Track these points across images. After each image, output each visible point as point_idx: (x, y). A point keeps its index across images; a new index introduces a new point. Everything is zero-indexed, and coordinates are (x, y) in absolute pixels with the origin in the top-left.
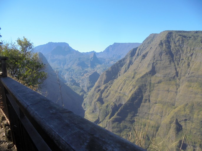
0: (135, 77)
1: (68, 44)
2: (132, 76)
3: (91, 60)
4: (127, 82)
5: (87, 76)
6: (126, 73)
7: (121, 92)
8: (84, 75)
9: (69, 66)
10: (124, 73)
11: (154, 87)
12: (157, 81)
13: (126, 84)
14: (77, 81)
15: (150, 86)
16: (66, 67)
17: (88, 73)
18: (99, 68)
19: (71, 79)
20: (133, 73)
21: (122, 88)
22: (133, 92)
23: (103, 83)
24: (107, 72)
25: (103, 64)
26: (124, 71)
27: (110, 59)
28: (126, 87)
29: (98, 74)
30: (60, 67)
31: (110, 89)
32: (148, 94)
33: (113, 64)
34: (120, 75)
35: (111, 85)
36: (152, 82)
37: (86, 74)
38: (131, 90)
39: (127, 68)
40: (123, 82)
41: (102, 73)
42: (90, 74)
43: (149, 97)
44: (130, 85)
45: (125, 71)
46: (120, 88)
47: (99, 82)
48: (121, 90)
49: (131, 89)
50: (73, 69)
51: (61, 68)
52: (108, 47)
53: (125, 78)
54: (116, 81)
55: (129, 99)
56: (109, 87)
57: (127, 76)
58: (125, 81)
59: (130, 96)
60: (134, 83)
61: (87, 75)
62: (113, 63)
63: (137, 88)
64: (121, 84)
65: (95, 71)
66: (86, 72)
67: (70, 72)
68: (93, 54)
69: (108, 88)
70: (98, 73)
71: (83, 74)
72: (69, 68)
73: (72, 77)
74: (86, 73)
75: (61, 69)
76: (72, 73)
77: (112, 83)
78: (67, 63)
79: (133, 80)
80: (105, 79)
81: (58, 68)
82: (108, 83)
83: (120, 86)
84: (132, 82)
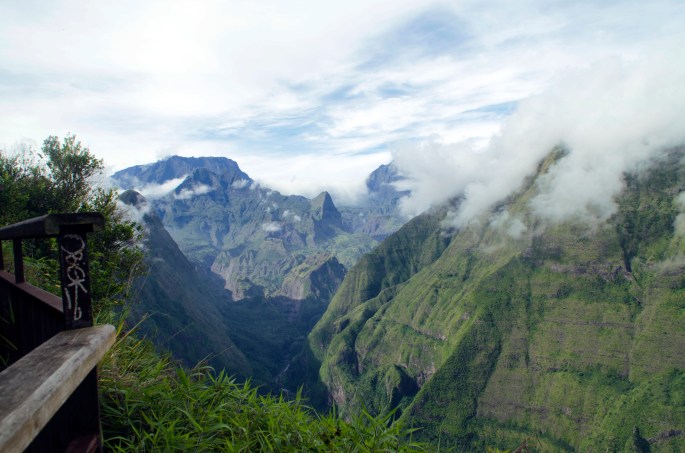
0: (471, 275)
1: (235, 163)
2: (462, 273)
3: (317, 218)
4: (444, 293)
5: (302, 275)
6: (438, 262)
7: (424, 328)
8: (293, 270)
9: (240, 240)
10: (433, 261)
11: (541, 311)
12: (554, 289)
13: (440, 300)
14: (266, 293)
15: (528, 306)
16: (229, 243)
17: (304, 265)
18: (345, 245)
19: (248, 287)
20: (464, 262)
21: (426, 315)
22: (463, 330)
23: (358, 296)
24: (371, 257)
25: (358, 234)
26: (430, 255)
27: (382, 212)
28: (440, 313)
29: (341, 265)
30: (206, 243)
31: (384, 318)
32: (519, 336)
33: (391, 231)
34: (416, 271)
35: (385, 304)
36: (535, 292)
37: (300, 267)
38: (461, 321)
39: (441, 244)
40: (430, 295)
41: (354, 263)
42: (314, 268)
43: (527, 346)
44: (456, 303)
45: (437, 255)
46: (418, 316)
47: (346, 295)
48: (422, 323)
49: (456, 319)
50: (253, 251)
51: (212, 246)
52: (375, 173)
53: (436, 279)
54: (404, 291)
55: (451, 353)
56: (380, 310)
57: (442, 272)
58: (437, 291)
59: (455, 342)
60: (469, 297)
61: (302, 271)
62: (394, 227)
63: (479, 312)
64: (423, 299)
65: (332, 256)
66: (301, 259)
67: (241, 261)
69: (376, 315)
70: (341, 261)
71: (287, 266)
72: (241, 247)
73: (250, 277)
74: (300, 263)
75: (212, 250)
76: (250, 263)
77: (391, 298)
78: (231, 231)
79: (465, 287)
80: (366, 284)
81: (201, 247)
82: (377, 298)
83: (419, 309)
84: (460, 294)
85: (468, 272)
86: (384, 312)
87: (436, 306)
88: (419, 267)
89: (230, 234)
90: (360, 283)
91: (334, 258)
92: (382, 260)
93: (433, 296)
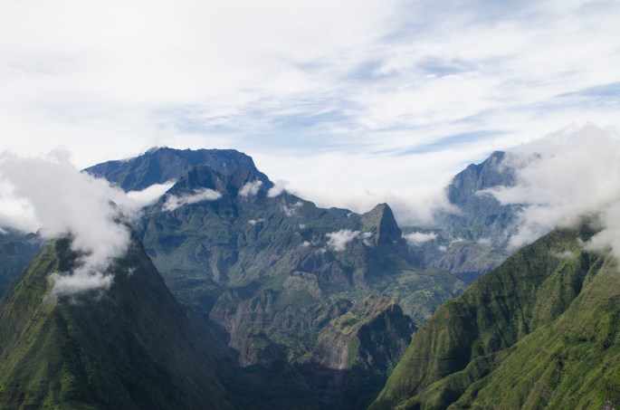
0: (616, 341)
1: (250, 159)
2: (601, 337)
4: (572, 367)
5: (345, 331)
6: (562, 317)
8: (332, 322)
9: (253, 271)
10: (554, 317)
13: (565, 379)
16: (236, 278)
17: (349, 315)
18: (413, 287)
19: (263, 345)
21: (543, 401)
23: (434, 367)
24: (456, 307)
26: (549, 306)
28: (566, 399)
29: (407, 317)
30: (203, 277)
33: (485, 266)
34: (527, 331)
37: (343, 318)
39: (568, 288)
40: (549, 370)
41: (428, 316)
42: (365, 321)
44: (592, 385)
45: (561, 307)
47: (415, 365)
50: (272, 291)
51: (212, 282)
53: (560, 344)
54: (507, 363)
56: (469, 391)
57: (570, 334)
58: (561, 364)
61: (345, 324)
62: (491, 261)
64: (538, 376)
65: (393, 302)
66: (344, 306)
67: (254, 307)
69: (463, 399)
70: (407, 312)
71: (323, 316)
72: (255, 285)
73: (267, 330)
74: (343, 312)
75: (211, 287)
76: (267, 310)
77: (486, 373)
78: (241, 259)
79: (606, 360)
80: (447, 348)
81: (197, 283)
82: (464, 372)
83: (532, 391)
84: (599, 370)
85: (612, 335)
86: (475, 394)
87: (560, 387)
88: (531, 325)
89: (239, 265)
90: (438, 348)
91: (397, 307)
92: (473, 310)
93: (554, 373)
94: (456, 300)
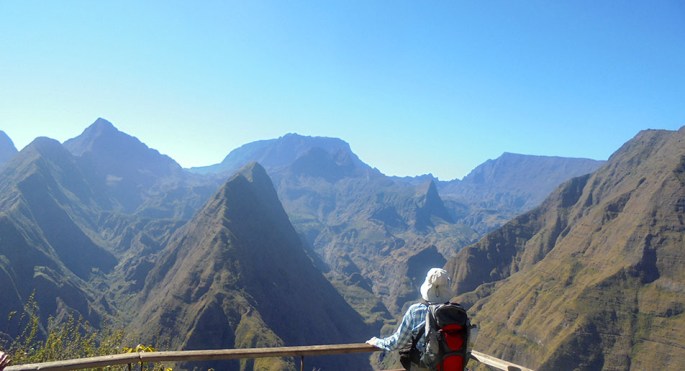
0: (574, 281)
1: (348, 145)
2: (565, 278)
3: (420, 205)
4: (544, 296)
5: (400, 259)
6: (540, 263)
7: (520, 329)
8: (392, 253)
9: (344, 217)
10: (535, 262)
11: (648, 326)
12: (664, 306)
13: (538, 304)
14: (363, 272)
15: (634, 321)
16: (332, 221)
17: (403, 249)
18: (446, 235)
19: (347, 263)
20: (568, 267)
21: (523, 316)
22: (563, 336)
23: (455, 288)
24: (473, 251)
25: (459, 224)
26: (533, 255)
27: (486, 206)
28: (539, 315)
29: (440, 254)
30: (313, 217)
31: (480, 313)
32: (622, 352)
33: (493, 225)
34: (517, 269)
35: (482, 300)
36: (643, 309)
37: (399, 251)
38: (559, 328)
39: (546, 245)
40: (529, 295)
41: (454, 255)
42: (412, 254)
43: (629, 364)
44: (556, 309)
45: (540, 257)
46: (515, 315)
48: (519, 323)
49: (556, 324)
50: (354, 230)
51: (318, 221)
52: (482, 166)
53: (537, 280)
54: (501, 288)
55: (546, 359)
56: (476, 305)
57: (544, 275)
58: (537, 293)
59: (552, 348)
60: (571, 304)
61: (400, 255)
62: (497, 222)
63: (579, 322)
64: (521, 300)
65: (431, 244)
66: (400, 243)
67: (343, 239)
68: (427, 184)
69: (472, 310)
70: (440, 251)
71: (386, 248)
72: (344, 225)
73: (350, 254)
74: (399, 247)
75: (317, 224)
76: (351, 240)
77: (489, 294)
78: (337, 208)
79: (566, 293)
80: (464, 277)
81: (307, 221)
82: (475, 292)
83: (517, 308)
84: (561, 299)
85: (571, 278)
86: (480, 308)
87: (535, 308)
88: (519, 266)
89: (335, 211)
90: (459, 275)
91: (434, 247)
92: (484, 253)
93: (532, 298)
94: (473, 246)
